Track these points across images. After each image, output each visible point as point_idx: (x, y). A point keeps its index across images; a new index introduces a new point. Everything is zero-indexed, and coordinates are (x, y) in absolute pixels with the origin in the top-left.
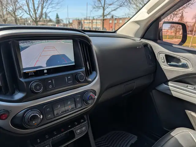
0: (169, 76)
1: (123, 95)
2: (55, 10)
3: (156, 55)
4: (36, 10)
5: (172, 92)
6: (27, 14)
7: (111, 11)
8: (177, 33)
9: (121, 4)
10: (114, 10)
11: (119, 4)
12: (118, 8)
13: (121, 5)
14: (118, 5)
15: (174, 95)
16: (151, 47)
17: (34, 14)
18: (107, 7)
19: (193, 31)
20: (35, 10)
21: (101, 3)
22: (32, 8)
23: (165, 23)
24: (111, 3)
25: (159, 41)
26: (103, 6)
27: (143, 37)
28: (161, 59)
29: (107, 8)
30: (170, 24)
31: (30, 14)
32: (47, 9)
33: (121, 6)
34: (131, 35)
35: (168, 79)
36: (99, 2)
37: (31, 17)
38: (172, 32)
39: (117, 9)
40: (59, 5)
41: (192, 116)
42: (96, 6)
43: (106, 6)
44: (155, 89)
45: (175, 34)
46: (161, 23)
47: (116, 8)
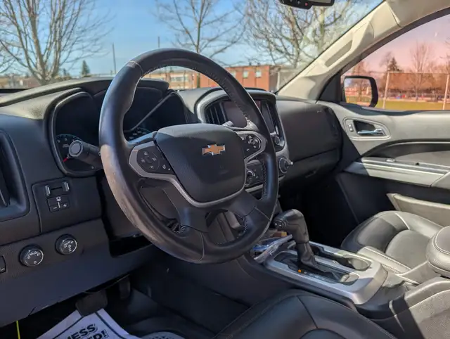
0: (362, 150)
1: (307, 177)
2: (89, 56)
3: (341, 123)
4: (43, 56)
5: (368, 170)
6: (24, 65)
7: (213, 53)
8: (363, 93)
9: (235, 37)
10: (221, 51)
11: (231, 38)
12: (229, 46)
13: (235, 40)
14: (227, 41)
15: (371, 175)
16: (333, 112)
17: (38, 65)
18: (205, 44)
19: (384, 89)
20: (41, 56)
21: (190, 36)
22: (33, 52)
23: (347, 77)
24: (214, 36)
25: (341, 103)
26: (196, 43)
27: (319, 99)
28: (348, 127)
29: (206, 46)
30: (351, 79)
31: (30, 67)
32: (70, 52)
33: (233, 42)
34: (303, 96)
35: (361, 153)
36: (187, 36)
37: (33, 72)
38: (354, 92)
39: (225, 48)
40: (98, 42)
41: (397, 200)
42: (180, 43)
43: (203, 43)
44: (343, 172)
45: (360, 94)
46: (342, 77)
47: (222, 47)
